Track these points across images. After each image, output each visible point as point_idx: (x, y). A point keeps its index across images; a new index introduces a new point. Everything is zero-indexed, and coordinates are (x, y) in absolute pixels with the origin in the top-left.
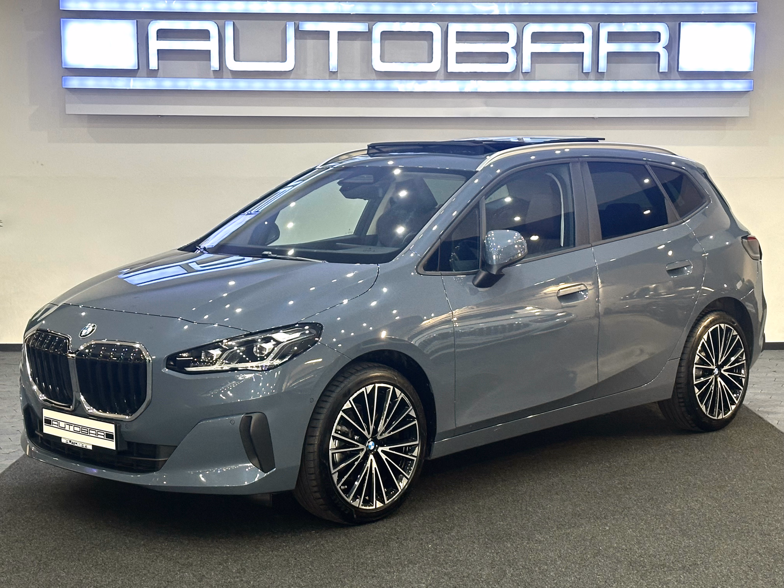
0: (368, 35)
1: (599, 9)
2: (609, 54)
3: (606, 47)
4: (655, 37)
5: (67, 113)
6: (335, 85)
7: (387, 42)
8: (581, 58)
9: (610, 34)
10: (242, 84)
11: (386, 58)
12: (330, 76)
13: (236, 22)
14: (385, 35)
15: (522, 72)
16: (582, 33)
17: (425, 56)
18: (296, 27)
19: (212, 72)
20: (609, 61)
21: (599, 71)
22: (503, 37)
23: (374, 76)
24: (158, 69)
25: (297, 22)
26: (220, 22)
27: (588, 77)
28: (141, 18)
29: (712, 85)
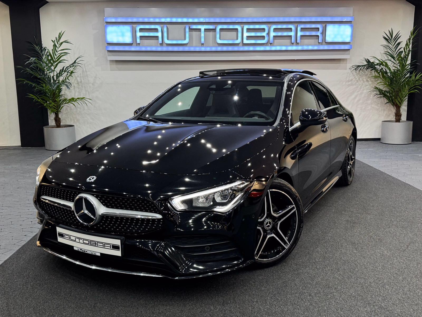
0: (214, 30)
1: (298, 20)
2: (301, 36)
3: (299, 34)
4: (317, 29)
5: (108, 60)
6: (203, 49)
7: (222, 33)
8: (291, 38)
10: (170, 49)
11: (221, 39)
12: (201, 45)
13: (167, 25)
14: (221, 30)
15: (270, 43)
16: (291, 29)
17: (235, 38)
18: (189, 27)
19: (159, 44)
20: (301, 39)
21: (297, 42)
22: (263, 30)
23: (217, 45)
24: (140, 43)
25: (189, 25)
26: (162, 26)
27: (293, 45)
28: (133, 24)
29: (337, 47)
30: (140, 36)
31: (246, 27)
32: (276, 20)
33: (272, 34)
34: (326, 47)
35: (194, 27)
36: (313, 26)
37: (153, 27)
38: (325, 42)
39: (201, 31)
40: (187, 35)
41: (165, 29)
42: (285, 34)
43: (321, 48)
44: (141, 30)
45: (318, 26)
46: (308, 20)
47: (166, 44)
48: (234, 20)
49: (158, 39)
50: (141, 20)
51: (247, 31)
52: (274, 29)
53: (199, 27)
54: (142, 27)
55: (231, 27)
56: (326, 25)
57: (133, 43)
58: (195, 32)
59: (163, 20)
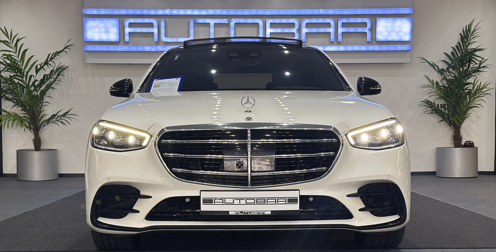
0: (228, 25)
1: (338, 12)
2: (343, 33)
3: (341, 30)
4: (365, 25)
5: (86, 62)
7: (238, 29)
8: (330, 35)
9: (342, 23)
13: (166, 19)
14: (237, 24)
16: (330, 23)
17: (256, 34)
18: (194, 21)
19: (154, 43)
20: (343, 36)
21: (338, 41)
22: (292, 25)
24: (129, 42)
25: (194, 19)
26: (159, 19)
27: (333, 44)
28: (121, 18)
29: (392, 48)
30: (129, 33)
31: (269, 21)
32: (309, 12)
33: (305, 30)
34: (377, 48)
35: (201, 21)
36: (359, 20)
37: (147, 21)
38: (376, 41)
39: (210, 27)
40: (192, 31)
41: (163, 24)
42: (322, 30)
43: (371, 48)
44: (131, 25)
45: (366, 20)
46: (351, 12)
47: (163, 42)
48: (253, 12)
49: (153, 37)
50: (131, 12)
51: (271, 27)
52: (307, 24)
53: (207, 21)
54: (132, 20)
55: (250, 21)
56: (376, 19)
57: (120, 42)
58: (202, 27)
59: (160, 12)
